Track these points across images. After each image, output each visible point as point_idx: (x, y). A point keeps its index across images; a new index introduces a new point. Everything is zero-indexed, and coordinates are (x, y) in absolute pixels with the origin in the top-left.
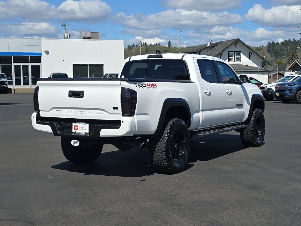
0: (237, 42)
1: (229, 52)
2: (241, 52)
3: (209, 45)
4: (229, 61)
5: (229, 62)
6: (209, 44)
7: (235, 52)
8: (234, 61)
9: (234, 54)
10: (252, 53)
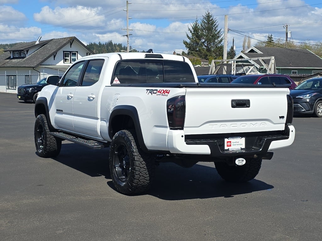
0: (72, 40)
1: (64, 52)
2: (77, 52)
3: (37, 43)
4: (65, 62)
5: (64, 63)
6: (38, 41)
7: (70, 52)
8: (69, 62)
9: (70, 54)
10: (90, 53)
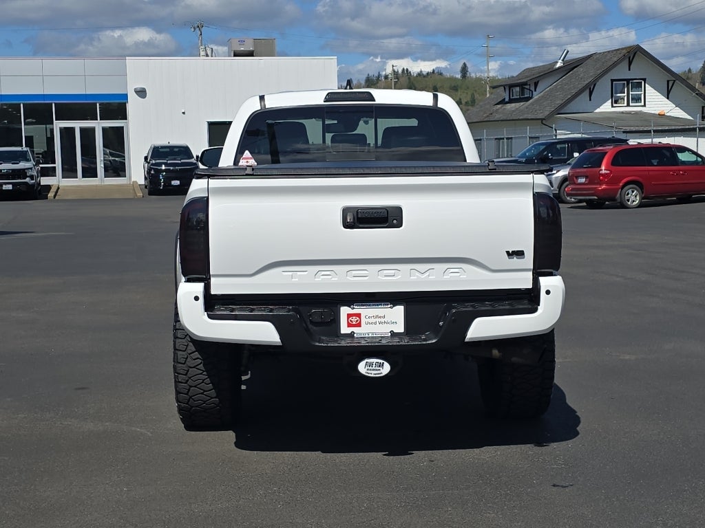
0: (633, 54)
1: (612, 81)
2: (645, 80)
3: (559, 64)
4: (614, 105)
5: (612, 106)
6: (560, 61)
7: (628, 81)
8: (626, 104)
9: (628, 84)
10: (674, 81)
